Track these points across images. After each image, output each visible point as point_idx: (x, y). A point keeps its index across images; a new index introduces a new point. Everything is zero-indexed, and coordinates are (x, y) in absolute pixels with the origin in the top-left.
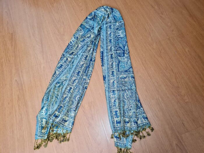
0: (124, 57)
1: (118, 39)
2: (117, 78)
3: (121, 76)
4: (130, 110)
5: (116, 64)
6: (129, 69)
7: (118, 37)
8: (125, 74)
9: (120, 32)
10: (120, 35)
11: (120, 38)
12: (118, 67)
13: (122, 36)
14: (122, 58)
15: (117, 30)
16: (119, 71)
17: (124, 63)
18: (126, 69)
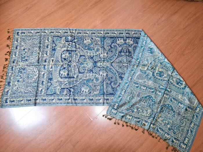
0: (65, 42)
1: (82, 39)
2: (48, 35)
3: (50, 38)
4: (25, 43)
5: (59, 35)
6: (55, 44)
7: (84, 39)
8: (51, 41)
9: (89, 41)
10: (86, 40)
11: (84, 40)
12: (57, 36)
13: (85, 42)
14: (64, 40)
15: (91, 38)
16: (54, 37)
17: (60, 41)
18: (55, 42)
